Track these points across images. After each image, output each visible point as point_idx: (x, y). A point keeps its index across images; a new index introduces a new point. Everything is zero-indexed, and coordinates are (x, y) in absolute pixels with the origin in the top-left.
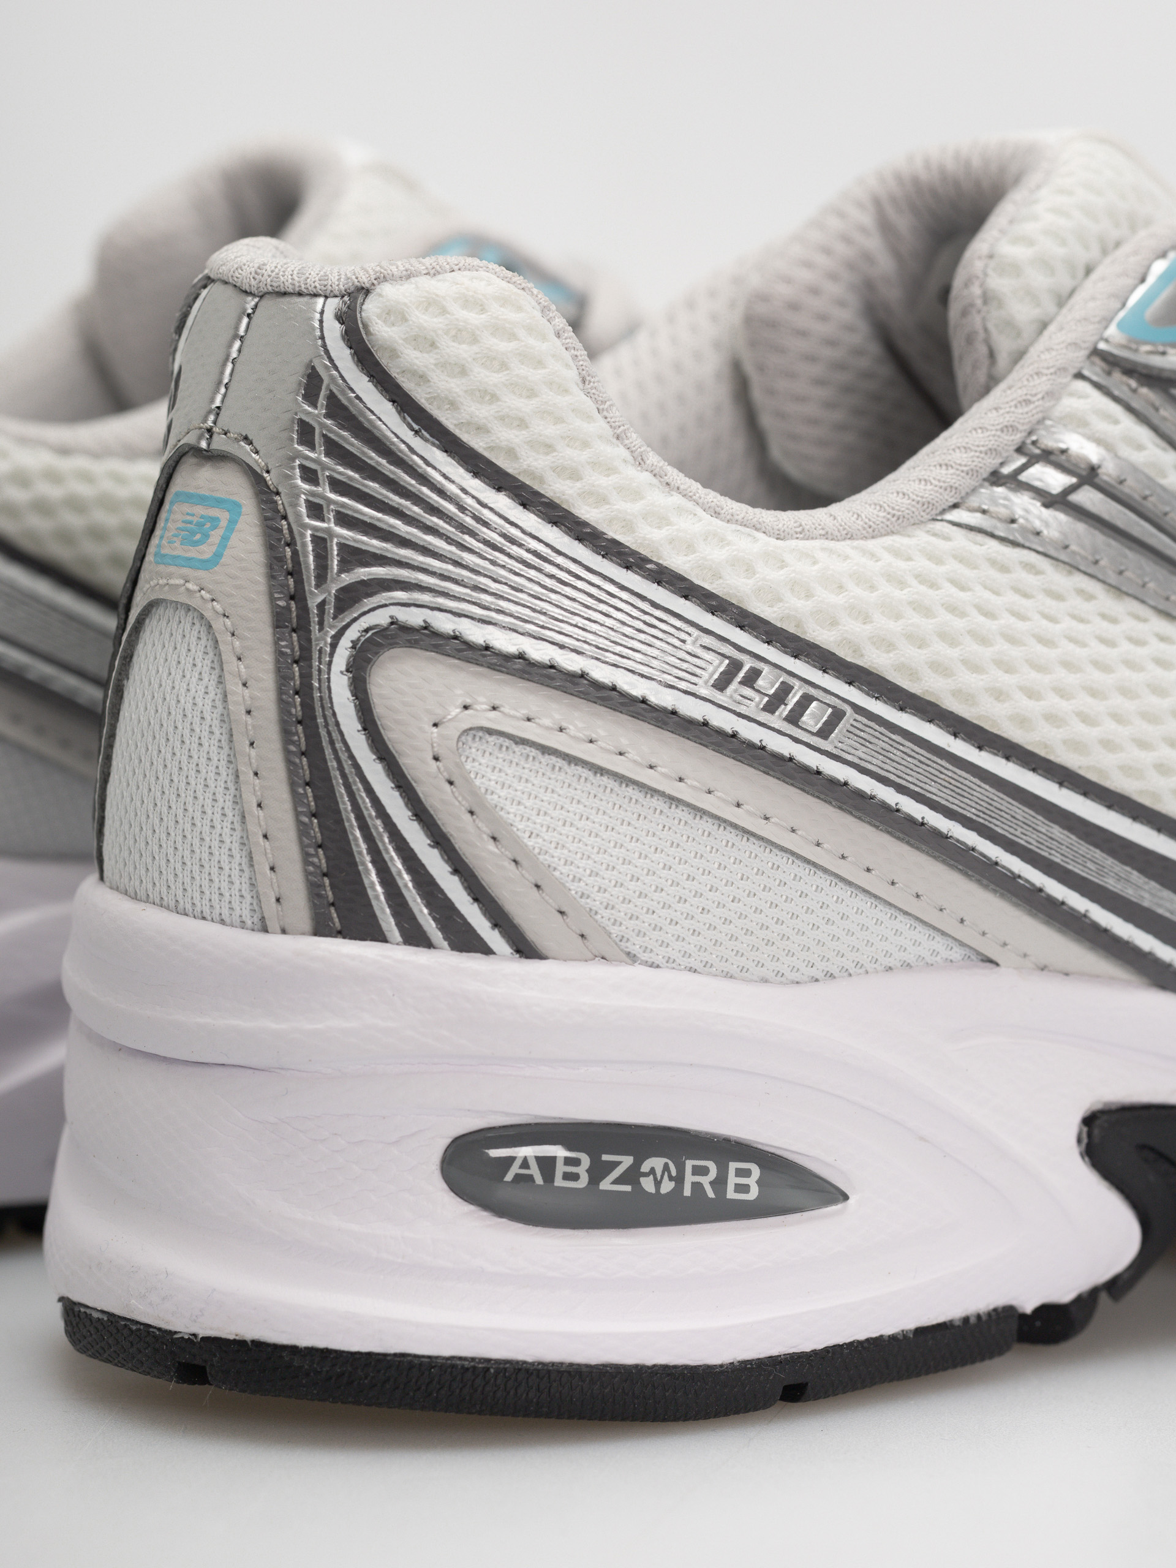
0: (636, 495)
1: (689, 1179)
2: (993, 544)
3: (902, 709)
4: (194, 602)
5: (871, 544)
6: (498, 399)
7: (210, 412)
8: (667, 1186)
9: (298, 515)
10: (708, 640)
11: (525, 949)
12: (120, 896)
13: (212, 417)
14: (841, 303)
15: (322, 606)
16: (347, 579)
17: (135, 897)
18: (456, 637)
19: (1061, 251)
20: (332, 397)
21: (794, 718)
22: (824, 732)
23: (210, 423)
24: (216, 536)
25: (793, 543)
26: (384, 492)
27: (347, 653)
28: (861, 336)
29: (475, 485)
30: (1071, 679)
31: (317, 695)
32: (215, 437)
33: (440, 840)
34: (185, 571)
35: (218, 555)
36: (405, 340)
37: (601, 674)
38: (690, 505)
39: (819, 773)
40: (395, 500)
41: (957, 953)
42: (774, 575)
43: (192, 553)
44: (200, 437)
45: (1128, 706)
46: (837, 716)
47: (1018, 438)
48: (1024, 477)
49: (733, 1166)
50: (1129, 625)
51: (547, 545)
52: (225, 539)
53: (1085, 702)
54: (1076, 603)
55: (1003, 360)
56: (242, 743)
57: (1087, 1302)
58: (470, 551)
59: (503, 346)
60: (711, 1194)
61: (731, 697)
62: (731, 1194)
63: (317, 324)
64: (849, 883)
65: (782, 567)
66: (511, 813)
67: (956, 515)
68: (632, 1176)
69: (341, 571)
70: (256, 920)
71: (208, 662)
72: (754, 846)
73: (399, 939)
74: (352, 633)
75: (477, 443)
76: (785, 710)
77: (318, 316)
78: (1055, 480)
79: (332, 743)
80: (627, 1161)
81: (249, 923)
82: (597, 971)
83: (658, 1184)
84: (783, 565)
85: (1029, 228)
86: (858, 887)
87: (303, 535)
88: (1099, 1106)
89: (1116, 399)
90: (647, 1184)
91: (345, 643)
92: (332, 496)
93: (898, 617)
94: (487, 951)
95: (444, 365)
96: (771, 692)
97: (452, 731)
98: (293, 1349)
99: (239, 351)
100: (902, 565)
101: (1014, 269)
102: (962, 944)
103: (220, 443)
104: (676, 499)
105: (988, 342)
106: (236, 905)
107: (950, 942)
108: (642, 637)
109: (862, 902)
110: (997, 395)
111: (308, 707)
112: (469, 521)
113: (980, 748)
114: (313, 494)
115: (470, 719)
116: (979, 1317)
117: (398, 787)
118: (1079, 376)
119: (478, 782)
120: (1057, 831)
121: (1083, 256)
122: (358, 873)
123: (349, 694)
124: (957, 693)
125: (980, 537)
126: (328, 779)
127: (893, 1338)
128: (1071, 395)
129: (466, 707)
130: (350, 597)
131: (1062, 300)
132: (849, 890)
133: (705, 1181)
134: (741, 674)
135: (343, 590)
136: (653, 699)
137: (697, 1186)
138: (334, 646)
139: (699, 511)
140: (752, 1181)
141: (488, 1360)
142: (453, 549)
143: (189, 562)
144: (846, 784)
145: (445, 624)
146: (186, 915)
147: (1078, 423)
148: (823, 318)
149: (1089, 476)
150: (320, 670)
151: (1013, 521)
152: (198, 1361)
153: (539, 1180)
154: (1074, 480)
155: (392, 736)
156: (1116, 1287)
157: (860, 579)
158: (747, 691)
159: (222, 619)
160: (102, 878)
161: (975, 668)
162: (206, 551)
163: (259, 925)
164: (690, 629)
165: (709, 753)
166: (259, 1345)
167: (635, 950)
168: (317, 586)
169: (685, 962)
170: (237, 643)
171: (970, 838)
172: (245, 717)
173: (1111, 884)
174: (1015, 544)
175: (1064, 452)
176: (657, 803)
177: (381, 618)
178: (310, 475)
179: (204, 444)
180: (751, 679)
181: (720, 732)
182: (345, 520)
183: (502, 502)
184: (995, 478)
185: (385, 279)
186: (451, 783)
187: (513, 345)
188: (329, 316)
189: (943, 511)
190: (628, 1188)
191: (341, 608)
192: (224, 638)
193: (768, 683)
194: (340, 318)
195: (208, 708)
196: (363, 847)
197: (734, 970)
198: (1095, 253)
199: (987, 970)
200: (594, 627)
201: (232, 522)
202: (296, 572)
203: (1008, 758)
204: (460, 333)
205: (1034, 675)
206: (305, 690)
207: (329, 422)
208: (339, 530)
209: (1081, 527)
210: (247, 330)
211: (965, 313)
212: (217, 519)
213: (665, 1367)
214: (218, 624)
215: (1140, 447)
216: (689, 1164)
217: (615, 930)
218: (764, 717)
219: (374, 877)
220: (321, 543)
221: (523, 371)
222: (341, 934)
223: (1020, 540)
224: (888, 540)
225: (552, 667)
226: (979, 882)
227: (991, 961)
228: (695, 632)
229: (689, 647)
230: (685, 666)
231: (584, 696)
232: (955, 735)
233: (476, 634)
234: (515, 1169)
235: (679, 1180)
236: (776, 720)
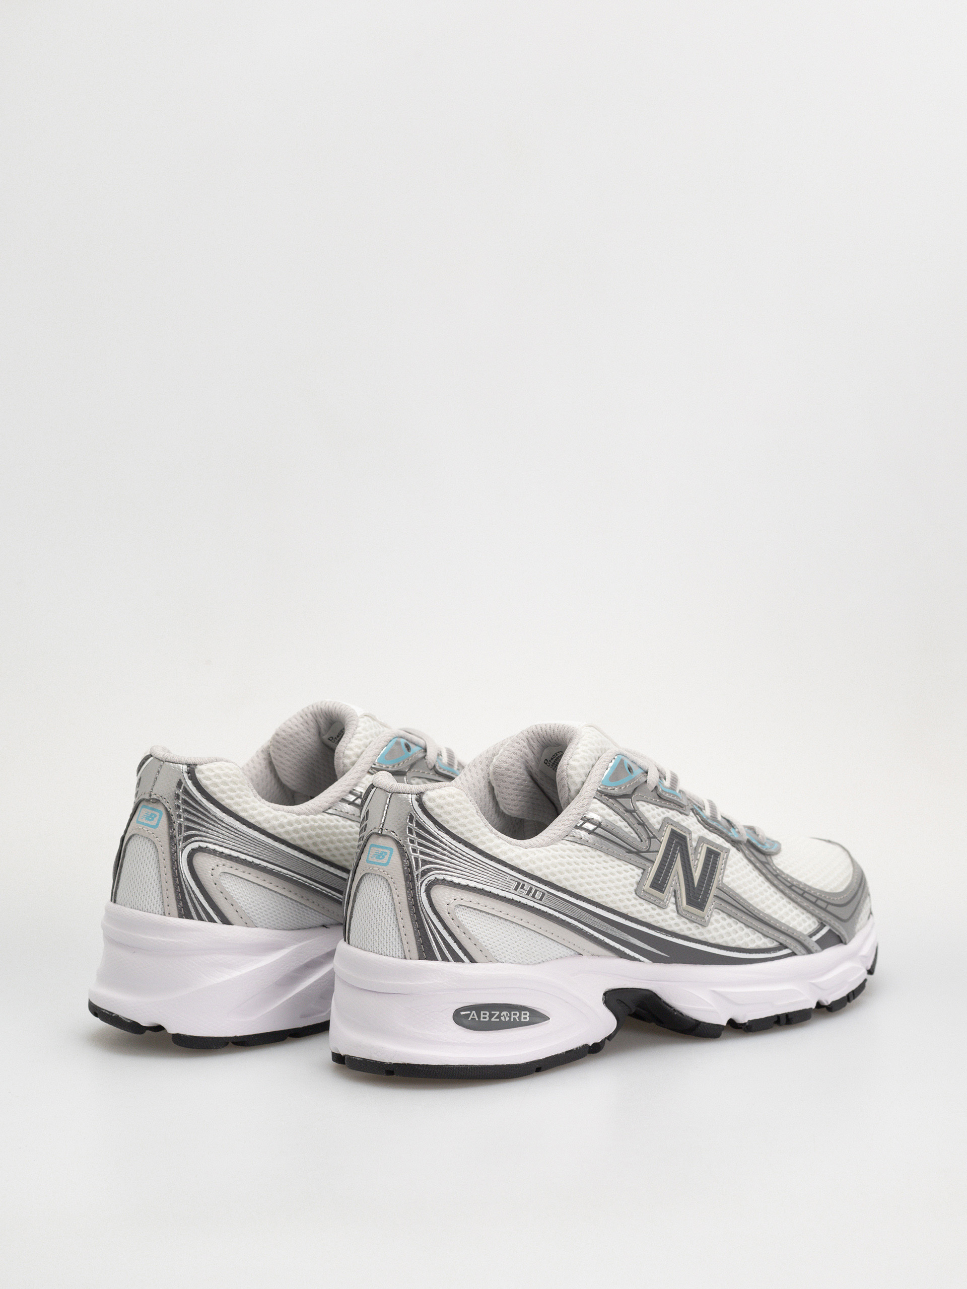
0: (491, 841)
1: (513, 1016)
2: (577, 845)
3: (558, 891)
4: (383, 874)
5: (548, 848)
6: (459, 820)
7: (381, 824)
8: (507, 1019)
9: (410, 852)
10: (512, 878)
11: (472, 961)
12: (360, 950)
13: (381, 825)
14: (520, 768)
15: (417, 875)
16: (424, 868)
17: (365, 950)
18: (451, 882)
19: (586, 763)
20: (417, 821)
21: (533, 896)
22: (541, 899)
23: (381, 827)
24: (387, 857)
25: (529, 849)
26: (432, 845)
27: (425, 887)
28: (525, 776)
29: (454, 842)
30: (598, 879)
31: (418, 898)
32: (383, 831)
33: (451, 934)
34: (378, 866)
35: (388, 862)
36: (435, 806)
37: (487, 889)
38: (504, 842)
39: (540, 910)
40: (434, 847)
41: (573, 953)
42: (524, 858)
43: (380, 861)
44: (379, 831)
45: (612, 885)
46: (544, 894)
47: (581, 816)
48: (583, 826)
49: (523, 1012)
50: (611, 863)
51: (472, 856)
52: (390, 858)
53: (601, 885)
54: (597, 859)
55: (573, 793)
56: (398, 911)
57: (603, 1042)
58: (454, 859)
59: (459, 806)
60: (518, 1020)
61: (518, 892)
62: (523, 1020)
63: (411, 802)
64: (548, 938)
65: (527, 857)
66: (467, 926)
67: (566, 838)
68: (499, 1017)
69: (421, 867)
70: (403, 956)
71: (387, 890)
72: (525, 930)
73: (441, 960)
74: (426, 882)
75: (454, 831)
76: (531, 895)
77: (410, 800)
78: (591, 827)
79: (422, 910)
80: (498, 1013)
81: (401, 957)
82: (490, 965)
83: (505, 1018)
84: (527, 856)
85: (577, 757)
86: (550, 938)
87: (411, 857)
88: (608, 990)
89: (604, 803)
90: (503, 1019)
91: (424, 884)
92: (418, 847)
93: (556, 867)
94: (463, 962)
95: (445, 813)
96: (528, 890)
97: (452, 906)
98: (419, 1065)
99: (388, 807)
100: (556, 853)
101: (575, 768)
102: (574, 950)
103: (385, 832)
104: (501, 841)
105: (568, 787)
106: (397, 952)
107: (571, 950)
108: (496, 878)
109: (551, 942)
110: (573, 804)
111: (416, 901)
112: (453, 852)
113: (577, 899)
114: (413, 846)
115: (457, 902)
116: (580, 1047)
117: (440, 921)
118: (595, 798)
119: (459, 918)
120: (596, 919)
121: (591, 763)
122: (431, 944)
123: (426, 898)
124: (571, 885)
125: (574, 844)
126: (421, 920)
127: (560, 1054)
128: (593, 803)
129: (455, 900)
130: (424, 873)
131: (587, 775)
132: (548, 939)
133: (516, 1017)
134: (520, 886)
135: (423, 871)
136: (500, 894)
137: (514, 1018)
138: (421, 885)
139: (507, 844)
140: (527, 1016)
141: (467, 1066)
142: (450, 859)
143: (379, 864)
144: (533, 907)
145: (449, 878)
146: (382, 955)
147: (594, 811)
148: (515, 772)
149: (599, 825)
150: (418, 892)
151: (581, 838)
152: (391, 1069)
153: (477, 1019)
154: (596, 827)
155: (437, 908)
156: (609, 1038)
157: (546, 858)
158: (522, 890)
159: (391, 879)
160: (349, 943)
161: (574, 878)
162: (385, 861)
163: (403, 957)
164: (507, 875)
165: (514, 907)
166: (409, 1065)
167: (498, 959)
168: (416, 870)
169: (509, 961)
170: (395, 885)
171: (576, 923)
172: (398, 904)
173: (609, 932)
174: (582, 844)
175: (592, 819)
176: (502, 921)
177: (432, 878)
178: (412, 842)
179: (380, 832)
180: (522, 888)
181: (516, 901)
182: (422, 853)
183: (460, 846)
184: (576, 827)
185: (428, 790)
186: (453, 919)
187: (462, 806)
188: (414, 800)
189: (564, 837)
190: (498, 1020)
191: (422, 876)
192: (392, 884)
193: (527, 887)
194: (417, 800)
195: (387, 902)
196: (431, 936)
197: (521, 962)
198: (594, 761)
199: (579, 957)
200: (485, 877)
201: (391, 854)
202: (410, 866)
203: (584, 901)
204: (448, 804)
205: (589, 879)
206: (414, 897)
207: (416, 828)
208: (421, 856)
209: (598, 839)
210: (389, 802)
211: (562, 779)
212: (387, 853)
213: (509, 1065)
214: (390, 880)
215: (611, 816)
216: (512, 1013)
217: (493, 954)
218: (526, 897)
219: (434, 944)
220: (416, 859)
221: (464, 812)
222: (426, 959)
223: (584, 844)
224: (551, 846)
225: (475, 888)
226: (578, 934)
227: (580, 954)
228: (509, 876)
229: (508, 880)
230: (507, 885)
231: (484, 894)
232: (571, 897)
233: (456, 880)
234: (471, 1017)
235: (510, 1017)
236: (530, 897)
